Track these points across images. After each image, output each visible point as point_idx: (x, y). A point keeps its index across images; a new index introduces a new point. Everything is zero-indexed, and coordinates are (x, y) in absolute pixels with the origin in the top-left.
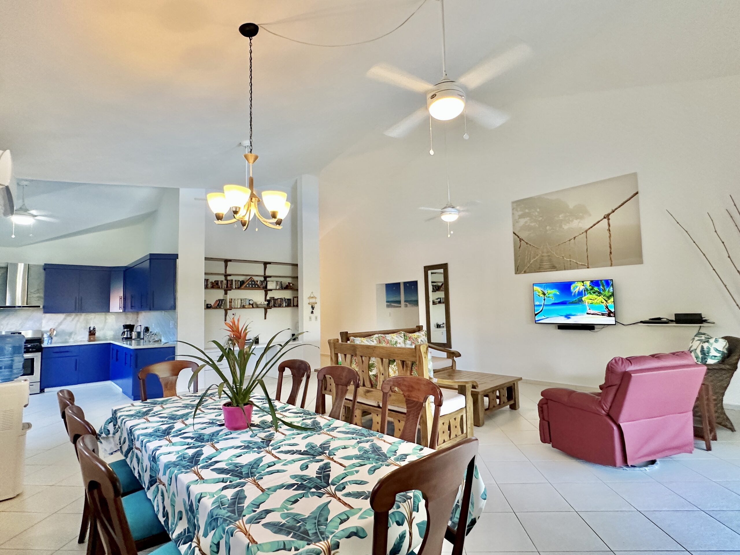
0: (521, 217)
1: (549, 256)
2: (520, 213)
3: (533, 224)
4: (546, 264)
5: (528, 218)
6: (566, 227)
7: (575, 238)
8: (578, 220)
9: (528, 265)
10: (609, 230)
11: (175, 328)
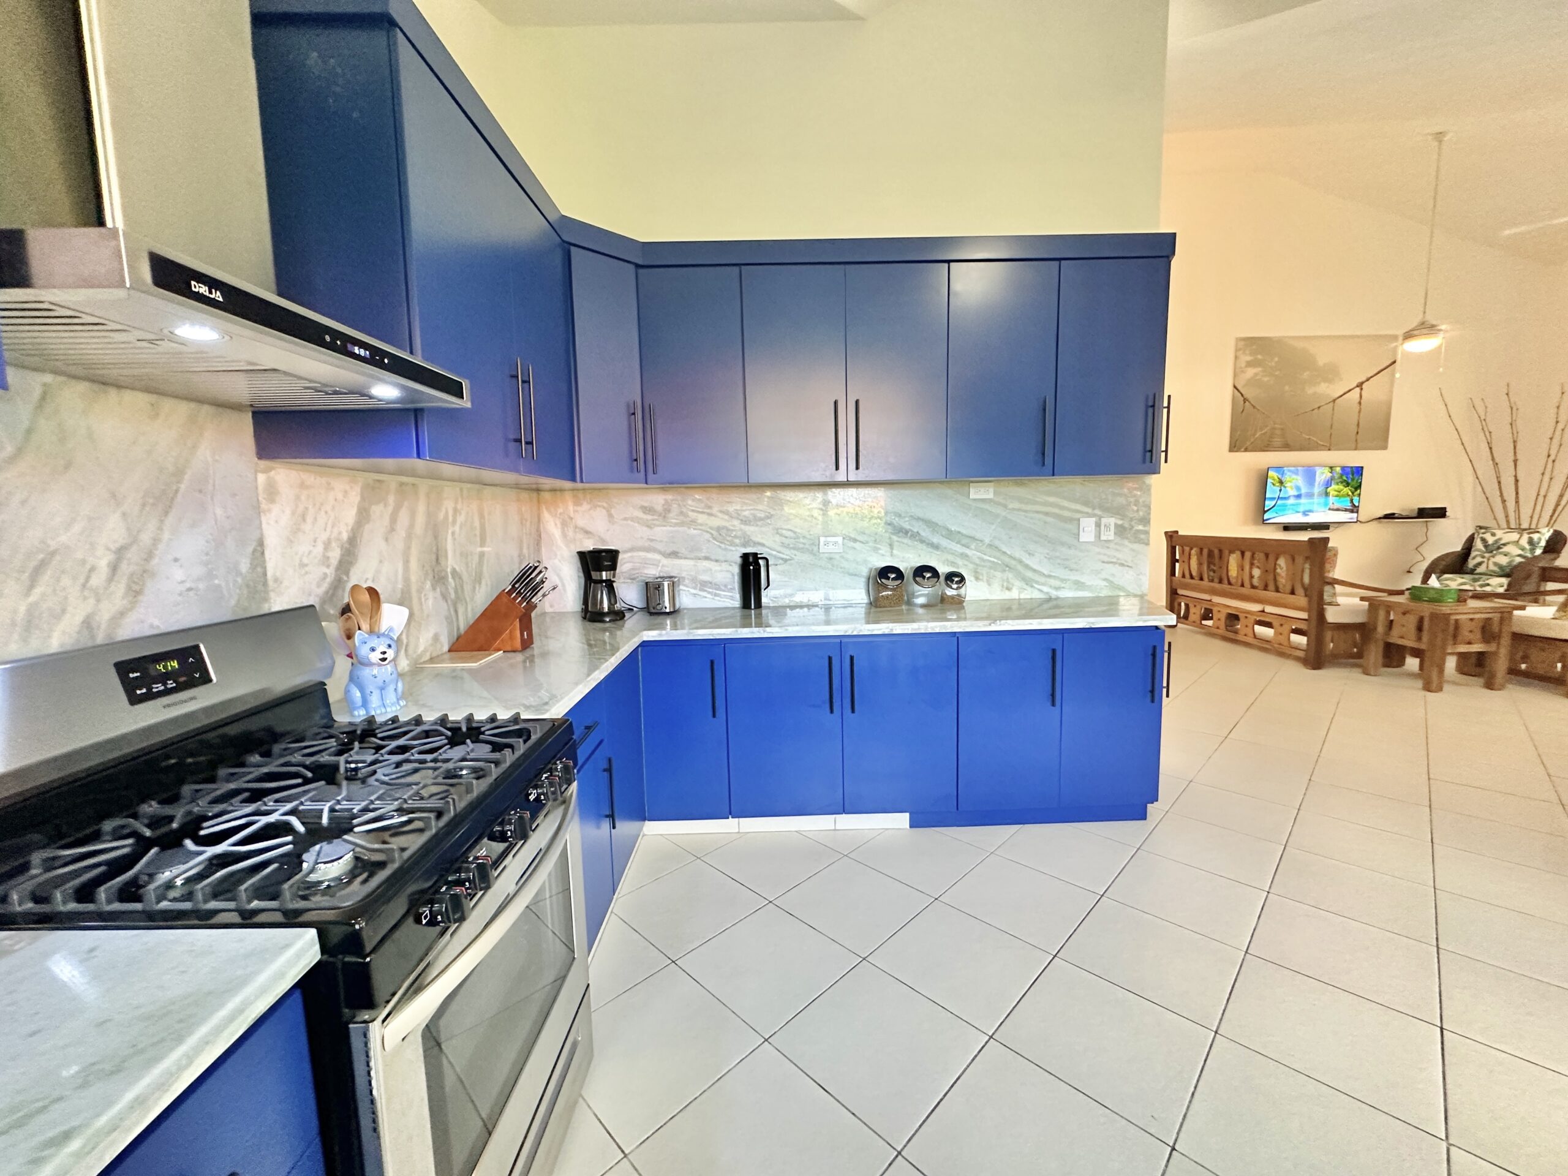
0: (1249, 364)
1: (1282, 429)
2: (1249, 358)
3: (1266, 379)
4: (1277, 441)
5: (1260, 369)
6: (1310, 391)
7: (1319, 408)
8: (1327, 384)
9: (1252, 440)
10: (1360, 403)
11: (1130, 542)
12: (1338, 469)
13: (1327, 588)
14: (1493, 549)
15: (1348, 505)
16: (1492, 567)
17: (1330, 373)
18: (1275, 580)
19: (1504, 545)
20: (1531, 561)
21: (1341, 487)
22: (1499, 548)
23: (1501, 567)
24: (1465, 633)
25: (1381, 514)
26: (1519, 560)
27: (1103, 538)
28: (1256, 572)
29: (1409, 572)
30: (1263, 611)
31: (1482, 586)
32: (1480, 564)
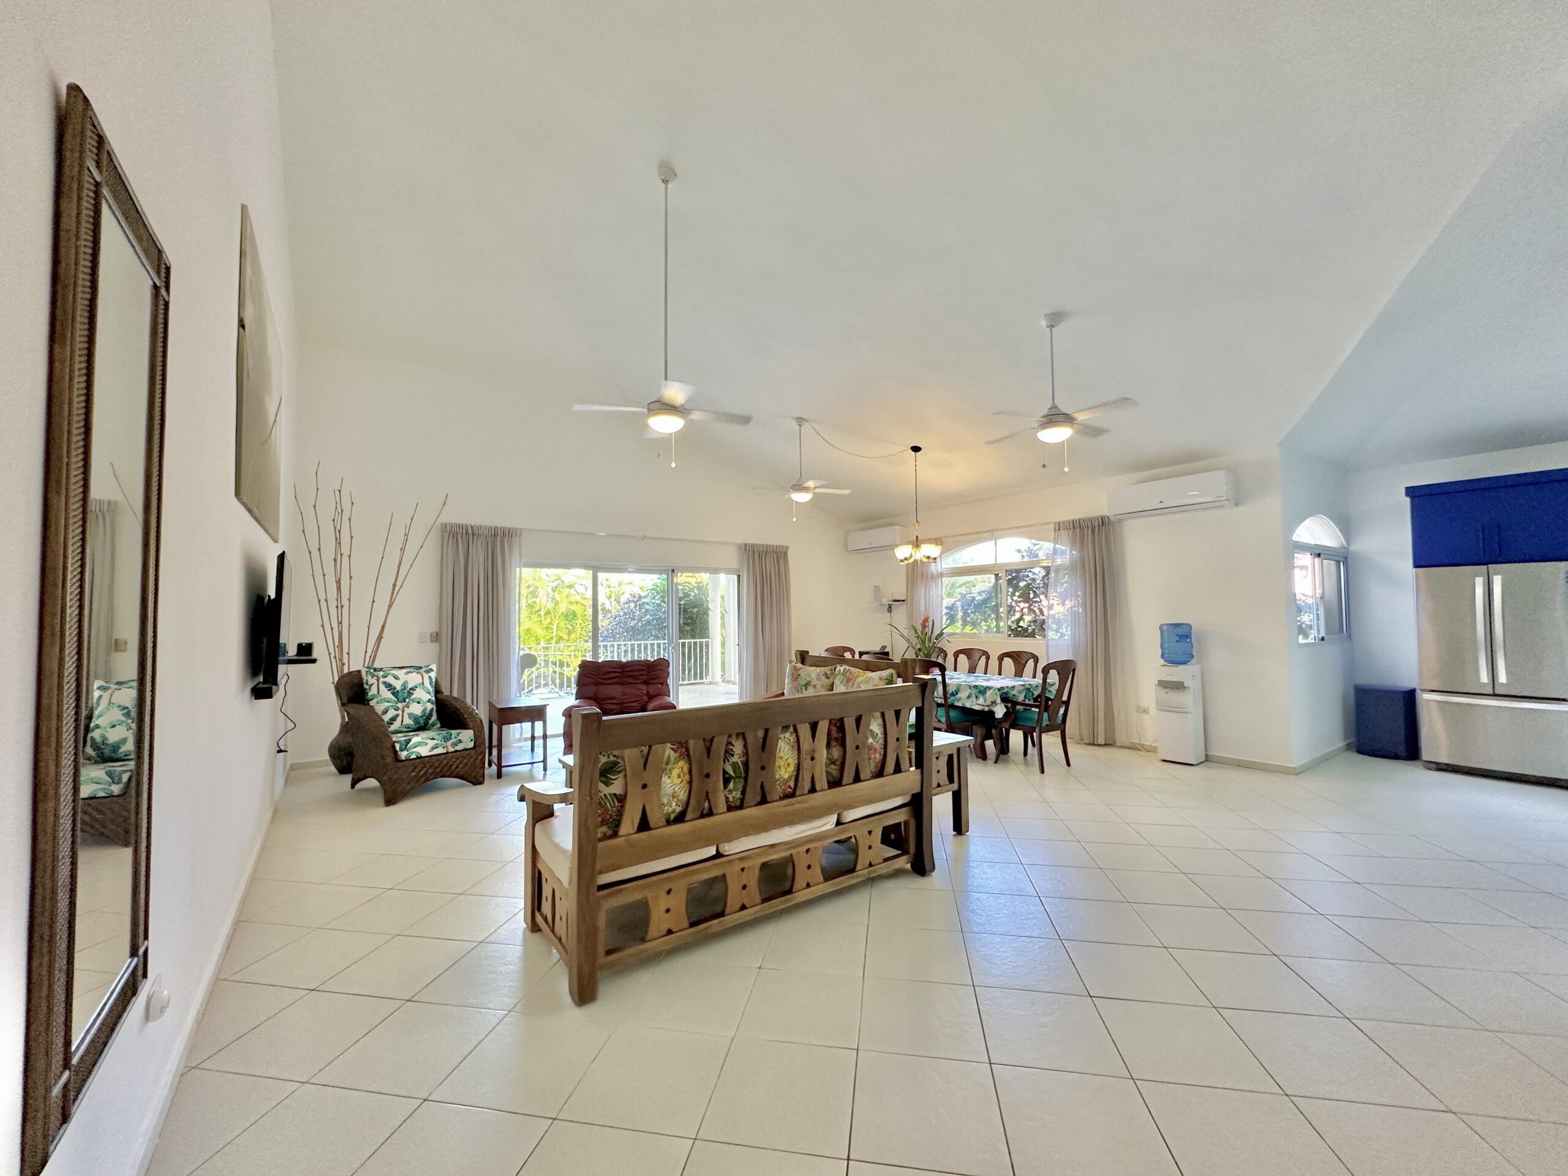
16: (408, 721)
19: (412, 689)
22: (410, 694)
23: (416, 719)
32: (393, 719)
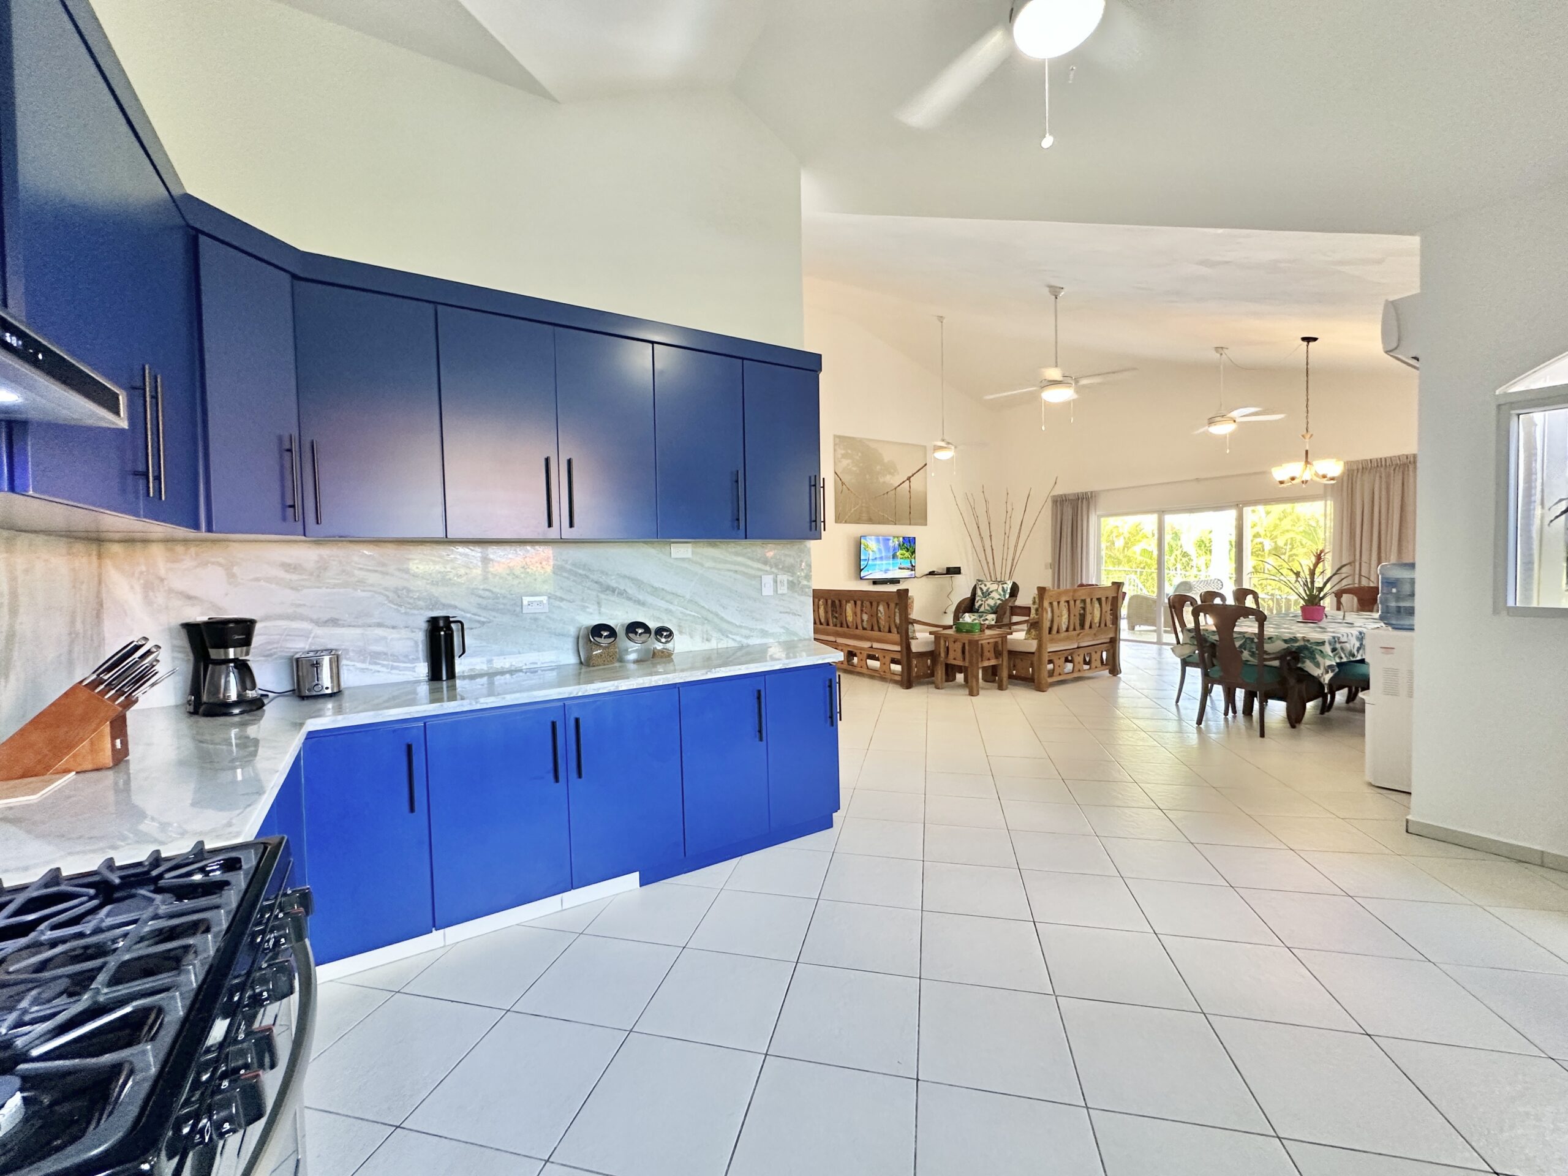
0: (844, 456)
1: (867, 507)
2: (843, 452)
3: (854, 469)
4: (864, 516)
5: (851, 461)
6: (881, 480)
7: (887, 492)
8: (890, 476)
9: (849, 515)
10: (910, 492)
11: (799, 595)
12: (901, 539)
13: (910, 626)
14: (987, 594)
15: (909, 565)
16: (987, 608)
17: (891, 469)
18: (878, 622)
19: (991, 592)
20: (1005, 602)
21: (904, 552)
22: (989, 594)
23: (991, 607)
24: (987, 654)
25: (927, 572)
26: (999, 602)
27: (780, 592)
28: (865, 617)
29: (945, 613)
30: (872, 647)
31: (984, 620)
32: (981, 605)
